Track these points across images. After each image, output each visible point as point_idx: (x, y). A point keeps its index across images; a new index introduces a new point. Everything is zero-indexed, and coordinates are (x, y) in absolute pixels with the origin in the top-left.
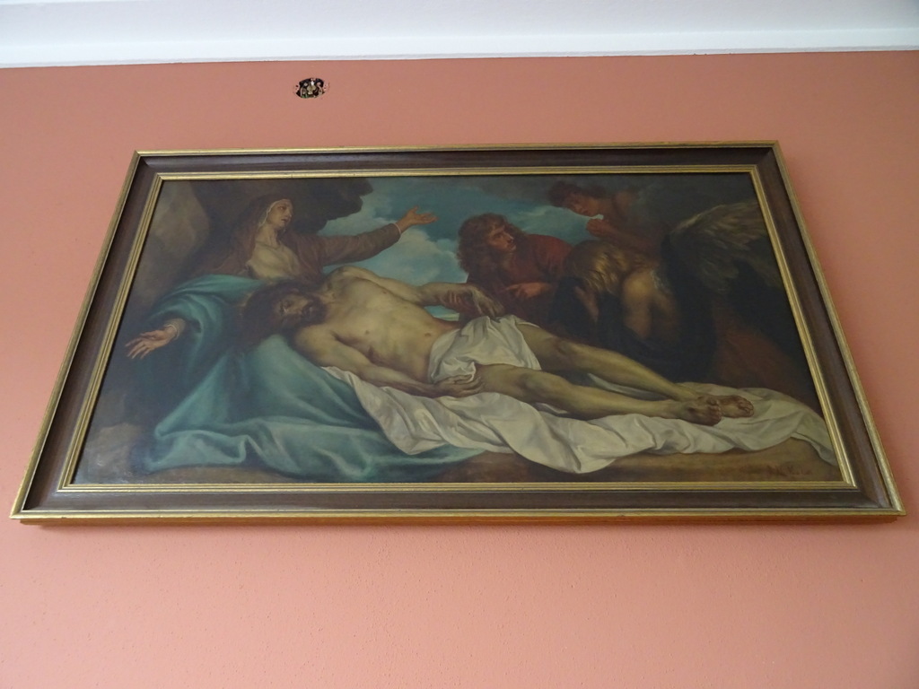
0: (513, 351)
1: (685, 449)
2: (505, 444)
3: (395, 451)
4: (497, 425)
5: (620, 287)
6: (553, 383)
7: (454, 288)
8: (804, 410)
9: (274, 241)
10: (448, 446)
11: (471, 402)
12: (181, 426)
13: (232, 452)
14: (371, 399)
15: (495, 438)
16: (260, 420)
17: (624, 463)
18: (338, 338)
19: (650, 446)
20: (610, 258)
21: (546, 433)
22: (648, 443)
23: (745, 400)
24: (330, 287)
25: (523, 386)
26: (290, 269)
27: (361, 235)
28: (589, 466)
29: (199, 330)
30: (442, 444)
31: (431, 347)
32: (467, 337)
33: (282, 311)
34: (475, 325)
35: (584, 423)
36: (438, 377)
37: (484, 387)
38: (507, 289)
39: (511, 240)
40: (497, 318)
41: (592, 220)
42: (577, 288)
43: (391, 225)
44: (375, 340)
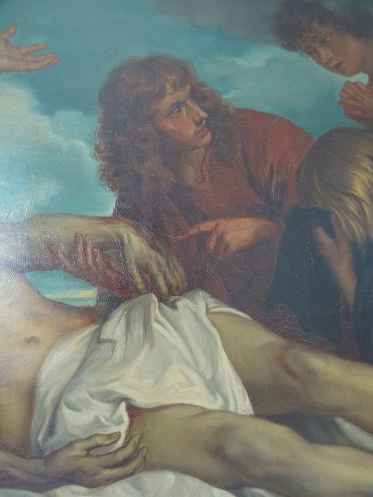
36: (52, 441)
37: (145, 458)
38: (191, 232)
39: (202, 119)
40: (172, 299)
41: (348, 85)
42: (320, 232)
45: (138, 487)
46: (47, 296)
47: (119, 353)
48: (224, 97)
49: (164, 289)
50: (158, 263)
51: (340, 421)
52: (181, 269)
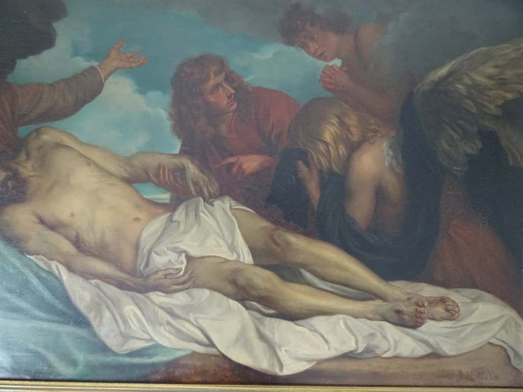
0: (227, 243)
1: (385, 352)
2: (212, 344)
3: (104, 349)
4: (205, 324)
5: (347, 162)
6: (264, 279)
7: (165, 161)
8: (509, 313)
10: (157, 346)
11: (180, 299)
14: (80, 291)
15: (203, 338)
17: (325, 366)
18: (42, 221)
19: (352, 349)
20: (342, 123)
21: (252, 334)
22: (350, 345)
23: (454, 302)
24: (28, 155)
25: (234, 282)
27: (58, 82)
28: (291, 367)
30: (151, 343)
31: (141, 233)
32: (179, 222)
34: (187, 208)
35: (290, 324)
36: (148, 270)
37: (194, 282)
38: (223, 163)
39: (232, 94)
40: (211, 200)
41: (327, 67)
42: (300, 163)
43: (92, 68)
44: (81, 224)
45: (191, 296)
46: (145, 196)
47: (182, 228)
48: (246, 80)
49: (207, 194)
50: (204, 180)
51: (303, 271)
52: (216, 184)
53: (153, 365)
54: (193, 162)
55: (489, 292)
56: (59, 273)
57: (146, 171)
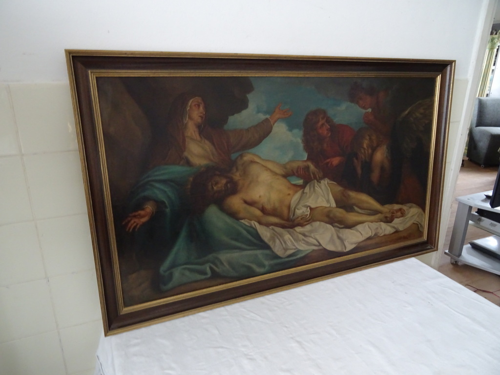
0: (325, 199)
1: (381, 234)
2: (320, 245)
3: (277, 257)
4: (318, 237)
5: (371, 156)
6: (340, 213)
7: (300, 164)
8: (420, 210)
9: (198, 135)
10: (299, 251)
11: (308, 228)
12: (174, 266)
13: (203, 273)
14: (265, 233)
15: (316, 243)
16: (214, 255)
17: (361, 244)
18: (246, 202)
19: (370, 235)
20: (370, 139)
21: (335, 237)
23: (404, 209)
24: (237, 169)
25: (328, 216)
26: (212, 157)
27: (250, 128)
28: (349, 247)
29: (166, 207)
30: (296, 250)
31: (291, 200)
33: (213, 188)
34: (310, 186)
36: (294, 217)
37: (313, 219)
39: (329, 128)
40: (320, 181)
41: (366, 113)
42: (355, 159)
43: (267, 119)
44: (264, 201)
45: (312, 226)
46: (292, 183)
47: (308, 195)
48: (335, 121)
49: (318, 178)
50: (317, 172)
52: (322, 173)
53: (297, 259)
54: (312, 164)
55: (415, 204)
56: (255, 226)
57: (292, 170)
